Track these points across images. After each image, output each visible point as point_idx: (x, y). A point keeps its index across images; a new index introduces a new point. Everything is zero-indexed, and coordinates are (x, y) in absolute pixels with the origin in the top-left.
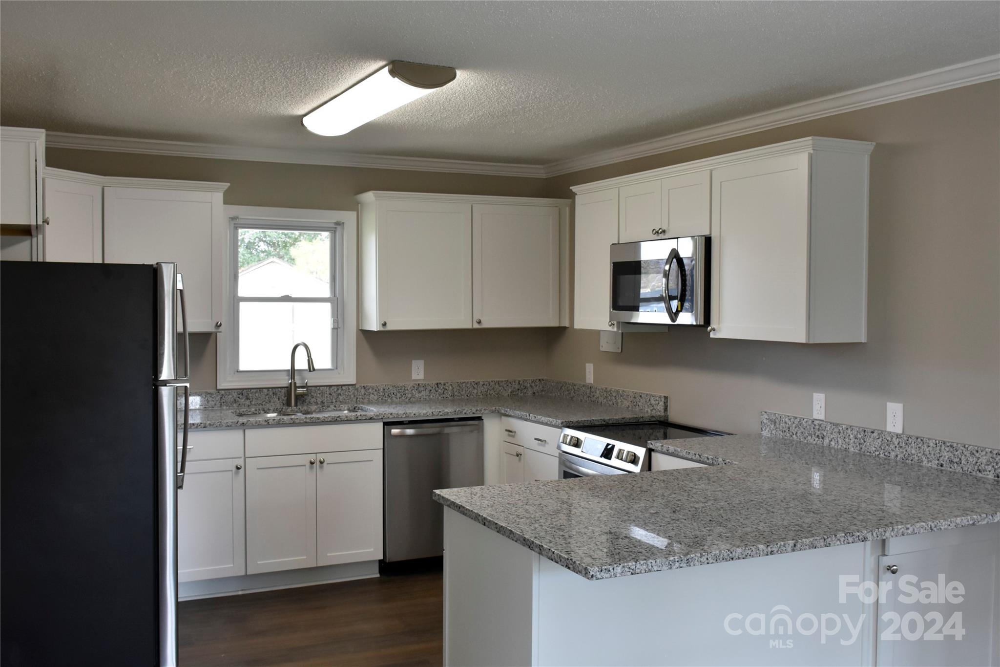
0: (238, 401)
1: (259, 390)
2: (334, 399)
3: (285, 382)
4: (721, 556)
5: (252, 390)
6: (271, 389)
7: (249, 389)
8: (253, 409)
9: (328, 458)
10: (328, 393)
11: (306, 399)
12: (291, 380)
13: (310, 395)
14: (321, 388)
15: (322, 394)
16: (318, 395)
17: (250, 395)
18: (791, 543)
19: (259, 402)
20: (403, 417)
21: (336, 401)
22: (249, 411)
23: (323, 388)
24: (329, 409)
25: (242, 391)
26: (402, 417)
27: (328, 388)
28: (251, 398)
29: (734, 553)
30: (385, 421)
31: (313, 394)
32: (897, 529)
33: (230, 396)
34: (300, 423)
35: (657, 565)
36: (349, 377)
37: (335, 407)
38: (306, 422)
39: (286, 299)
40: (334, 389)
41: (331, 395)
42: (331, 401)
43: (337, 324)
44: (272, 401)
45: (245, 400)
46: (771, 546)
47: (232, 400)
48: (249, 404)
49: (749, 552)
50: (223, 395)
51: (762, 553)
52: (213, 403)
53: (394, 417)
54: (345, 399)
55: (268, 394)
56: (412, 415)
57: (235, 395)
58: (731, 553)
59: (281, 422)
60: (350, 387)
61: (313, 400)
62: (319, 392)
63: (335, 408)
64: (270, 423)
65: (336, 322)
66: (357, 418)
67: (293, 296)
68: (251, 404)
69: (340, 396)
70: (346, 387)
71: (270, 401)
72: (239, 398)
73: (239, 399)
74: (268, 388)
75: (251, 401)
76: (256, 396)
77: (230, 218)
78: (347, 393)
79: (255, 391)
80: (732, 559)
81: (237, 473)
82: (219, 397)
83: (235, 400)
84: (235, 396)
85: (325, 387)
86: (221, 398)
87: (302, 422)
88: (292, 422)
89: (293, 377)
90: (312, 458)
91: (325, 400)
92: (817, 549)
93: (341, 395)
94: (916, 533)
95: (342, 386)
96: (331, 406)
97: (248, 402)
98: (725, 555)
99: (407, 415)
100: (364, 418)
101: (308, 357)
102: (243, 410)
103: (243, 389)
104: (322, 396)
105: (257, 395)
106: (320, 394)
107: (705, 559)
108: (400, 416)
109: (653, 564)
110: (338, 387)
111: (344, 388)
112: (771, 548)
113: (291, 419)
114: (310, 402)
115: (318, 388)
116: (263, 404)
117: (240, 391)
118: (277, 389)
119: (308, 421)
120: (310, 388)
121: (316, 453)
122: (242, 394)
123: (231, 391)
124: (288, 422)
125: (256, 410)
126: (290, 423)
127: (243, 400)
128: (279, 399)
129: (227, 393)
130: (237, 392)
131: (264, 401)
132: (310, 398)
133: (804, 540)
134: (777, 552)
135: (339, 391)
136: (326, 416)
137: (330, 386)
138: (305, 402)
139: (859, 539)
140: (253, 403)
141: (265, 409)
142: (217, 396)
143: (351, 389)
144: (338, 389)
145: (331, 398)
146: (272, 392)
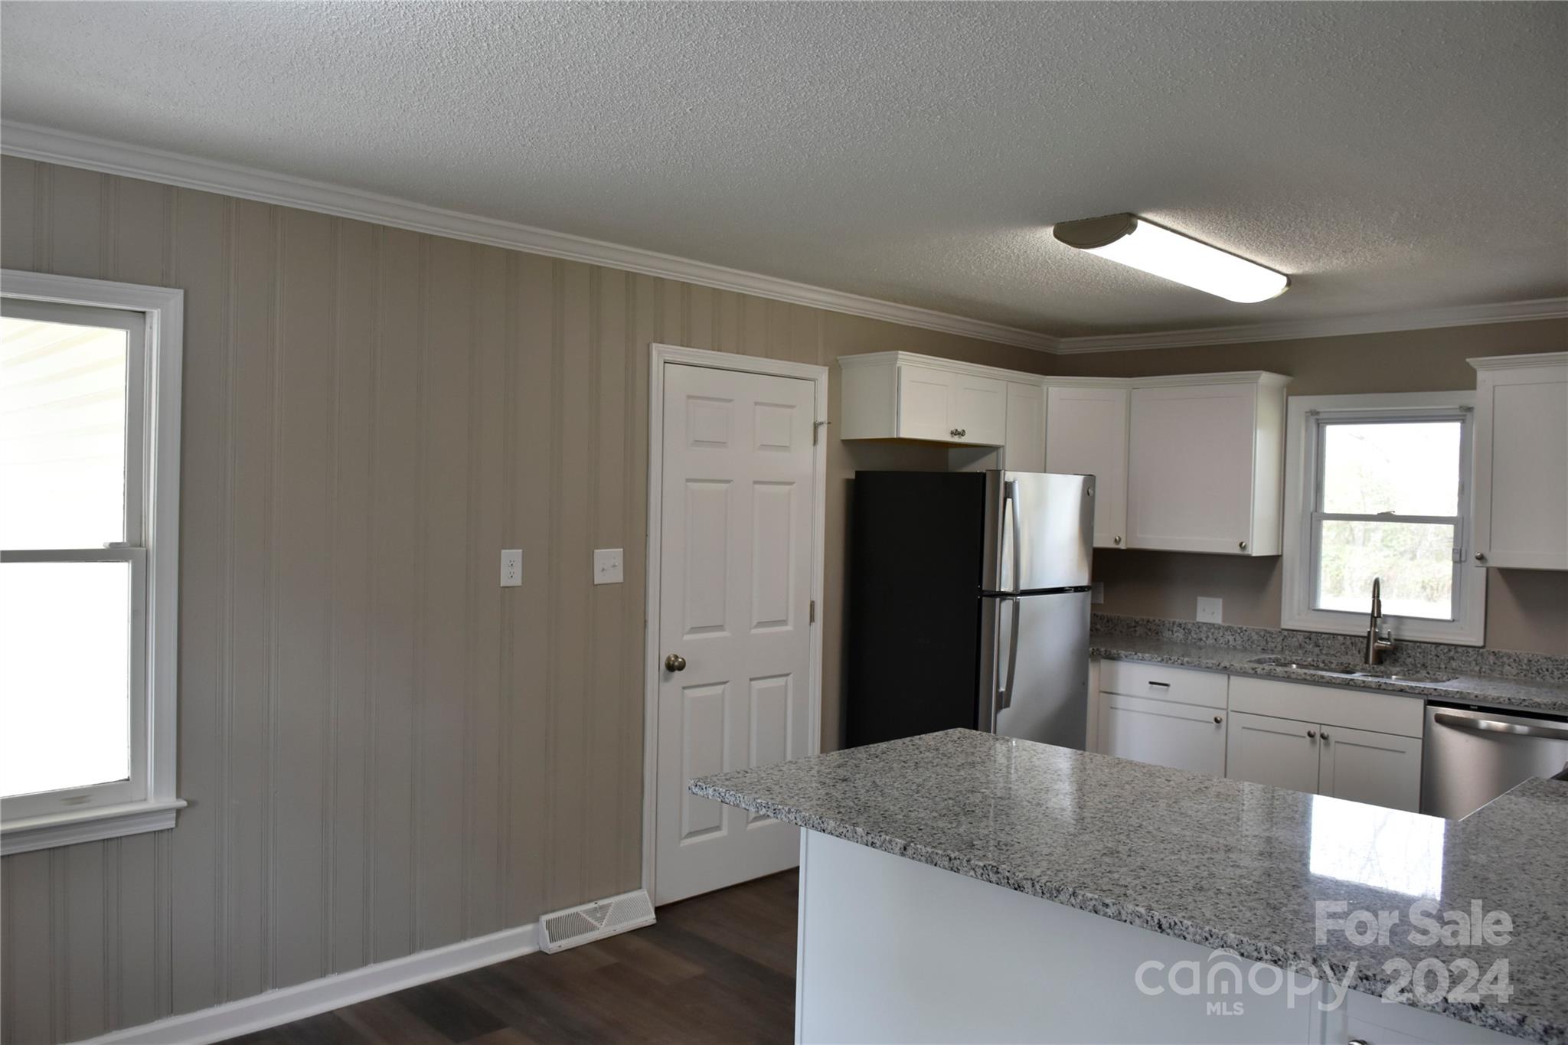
0: (1304, 647)
1: (1332, 636)
2: (1442, 663)
3: (1363, 629)
4: (811, 822)
5: (1323, 636)
6: (1348, 638)
7: (1320, 633)
8: (1310, 659)
9: (1333, 734)
10: (1433, 653)
11: (1399, 658)
12: (1371, 628)
13: (1405, 653)
14: (1423, 646)
15: (1424, 653)
16: (1418, 655)
17: (1320, 641)
18: (901, 842)
19: (1332, 652)
20: (1456, 697)
21: (1446, 668)
22: (1305, 661)
23: (1426, 645)
24: (1419, 675)
25: (1309, 635)
26: (1453, 697)
27: (1434, 646)
28: (1321, 645)
29: (826, 825)
30: (1430, 698)
31: (1409, 652)
32: (1083, 896)
33: (1295, 639)
34: (1297, 679)
35: (744, 802)
36: (1473, 636)
37: (1428, 673)
38: (1305, 680)
39: (1386, 517)
40: (1444, 649)
41: (1438, 657)
42: (1437, 666)
43: (1458, 555)
44: (1349, 653)
45: (1313, 647)
46: (873, 835)
47: (1297, 644)
48: (1319, 652)
49: (845, 831)
50: (1285, 636)
51: (860, 840)
52: (1273, 645)
53: (1440, 695)
54: (1460, 667)
55: (1344, 644)
56: (1472, 697)
57: (1301, 638)
58: (823, 822)
59: (1272, 674)
60: (1470, 650)
61: (1409, 660)
62: (1419, 650)
63: (1427, 676)
64: (1258, 672)
65: (1457, 553)
66: (1380, 685)
67: (1397, 513)
68: (1322, 653)
69: (1452, 661)
70: (1464, 648)
71: (1347, 653)
72: (1305, 642)
73: (1306, 645)
74: (1345, 636)
75: (1321, 650)
76: (1327, 643)
77: (1307, 412)
78: (1464, 658)
79: (1327, 636)
80: (824, 831)
81: (1218, 728)
82: (1281, 638)
83: (1300, 645)
84: (1300, 641)
85: (1429, 645)
86: (1283, 640)
87: (1299, 678)
88: (1286, 676)
89: (1374, 623)
90: (1314, 729)
91: (1429, 662)
92: (936, 868)
93: (1453, 659)
94: (1125, 921)
95: (1456, 646)
96: (1421, 671)
97: (1317, 650)
98: (816, 822)
99: (1463, 696)
100: (1390, 688)
101: (1374, 597)
102: (1297, 658)
103: (1311, 632)
104: (1424, 657)
105: (1329, 642)
106: (1420, 653)
107: (793, 818)
108: (1450, 695)
109: (741, 799)
110: (1451, 647)
111: (1460, 650)
112: (872, 838)
113: (1286, 672)
114: (1404, 662)
115: (1418, 644)
116: (1337, 655)
117: (1307, 634)
118: (1357, 639)
119: (1308, 678)
120: (1406, 643)
121: (1321, 724)
122: (1310, 639)
123: (1295, 633)
124: (1281, 675)
125: (1313, 661)
126: (1284, 677)
127: (1311, 646)
128: (1359, 652)
129: (1291, 635)
130: (1304, 636)
131: (1339, 652)
132: (1404, 656)
133: (918, 846)
134: (880, 847)
135: (1452, 654)
136: (1427, 686)
137: (1438, 644)
138: (1398, 662)
139: (1008, 882)
140: (1324, 652)
141: (1326, 662)
142: (1279, 637)
143: (1472, 653)
144: (1450, 651)
145: (1438, 661)
146: (1350, 641)
